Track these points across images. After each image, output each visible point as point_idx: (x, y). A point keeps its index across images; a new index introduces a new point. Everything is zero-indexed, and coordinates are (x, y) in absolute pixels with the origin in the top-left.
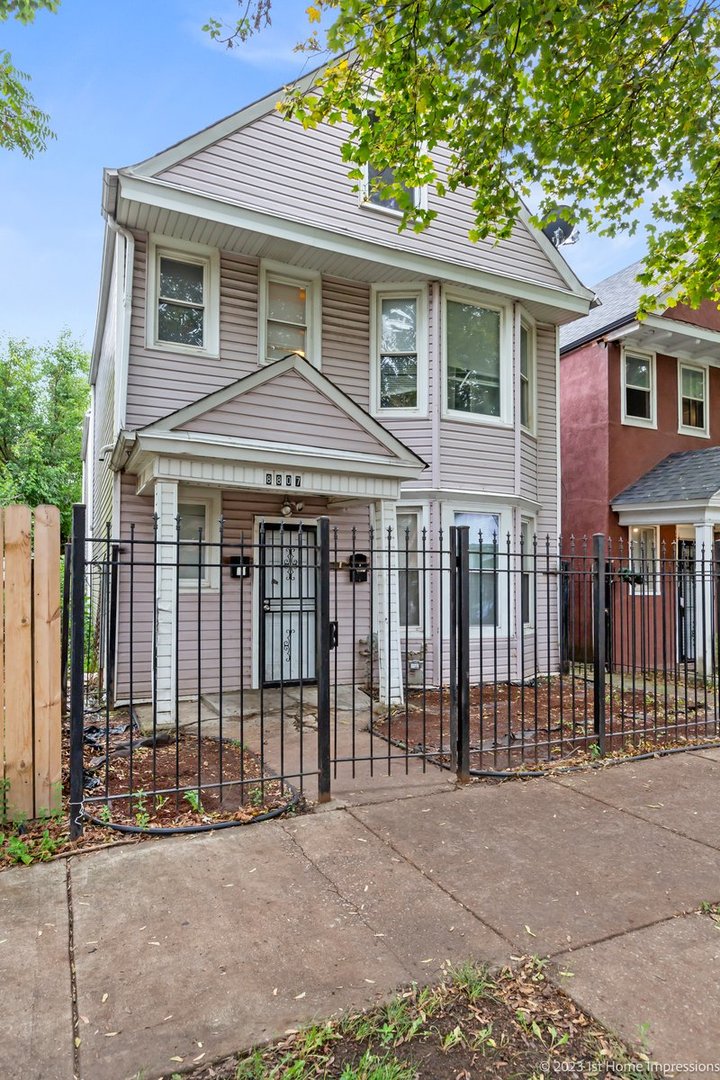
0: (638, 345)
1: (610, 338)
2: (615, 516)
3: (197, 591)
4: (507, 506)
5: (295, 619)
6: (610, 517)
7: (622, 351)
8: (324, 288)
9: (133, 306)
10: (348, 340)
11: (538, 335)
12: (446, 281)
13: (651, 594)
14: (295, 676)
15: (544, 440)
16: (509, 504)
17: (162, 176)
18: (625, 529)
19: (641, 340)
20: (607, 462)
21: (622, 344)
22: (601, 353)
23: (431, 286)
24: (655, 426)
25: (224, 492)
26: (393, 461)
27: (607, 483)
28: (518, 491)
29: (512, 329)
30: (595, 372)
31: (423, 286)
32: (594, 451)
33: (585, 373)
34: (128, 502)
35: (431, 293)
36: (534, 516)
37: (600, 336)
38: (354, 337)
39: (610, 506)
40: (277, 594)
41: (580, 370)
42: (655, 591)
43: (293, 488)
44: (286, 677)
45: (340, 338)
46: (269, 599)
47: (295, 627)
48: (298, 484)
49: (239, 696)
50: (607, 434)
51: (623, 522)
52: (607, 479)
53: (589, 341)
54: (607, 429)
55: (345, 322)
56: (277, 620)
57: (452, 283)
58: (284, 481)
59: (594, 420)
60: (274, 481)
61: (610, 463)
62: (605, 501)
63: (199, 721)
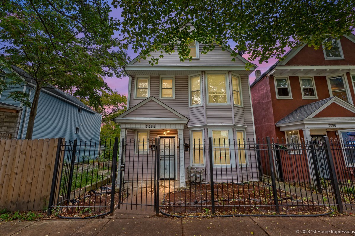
0: (281, 75)
1: (269, 75)
2: (278, 128)
3: (142, 154)
4: (231, 128)
5: (168, 161)
6: (276, 129)
7: (274, 78)
8: (176, 79)
9: (131, 91)
10: (182, 89)
11: (241, 79)
12: (206, 71)
13: (299, 154)
14: (168, 177)
15: (246, 107)
16: (231, 127)
17: (134, 64)
18: (283, 132)
19: (281, 73)
20: (273, 112)
21: (274, 76)
22: (267, 79)
23: (202, 73)
24: (292, 98)
25: (150, 130)
26: (179, 119)
27: (273, 118)
28: (234, 123)
29: (228, 79)
30: (266, 85)
31: (200, 73)
32: (269, 108)
33: (264, 86)
34: (128, 133)
35: (202, 75)
36: (245, 130)
37: (265, 75)
38: (184, 88)
39: (275, 125)
40: (163, 155)
41: (263, 85)
42: (300, 153)
43: (153, 128)
44: (166, 177)
45: (180, 90)
46: (161, 156)
47: (168, 163)
48: (154, 127)
49: (146, 181)
50: (271, 103)
51: (282, 130)
52: (273, 117)
53: (263, 77)
54: (271, 102)
55: (181, 86)
56: (163, 161)
57: (208, 71)
58: (151, 126)
59: (268, 99)
60: (148, 127)
61: (274, 112)
62: (273, 124)
63: (132, 188)
